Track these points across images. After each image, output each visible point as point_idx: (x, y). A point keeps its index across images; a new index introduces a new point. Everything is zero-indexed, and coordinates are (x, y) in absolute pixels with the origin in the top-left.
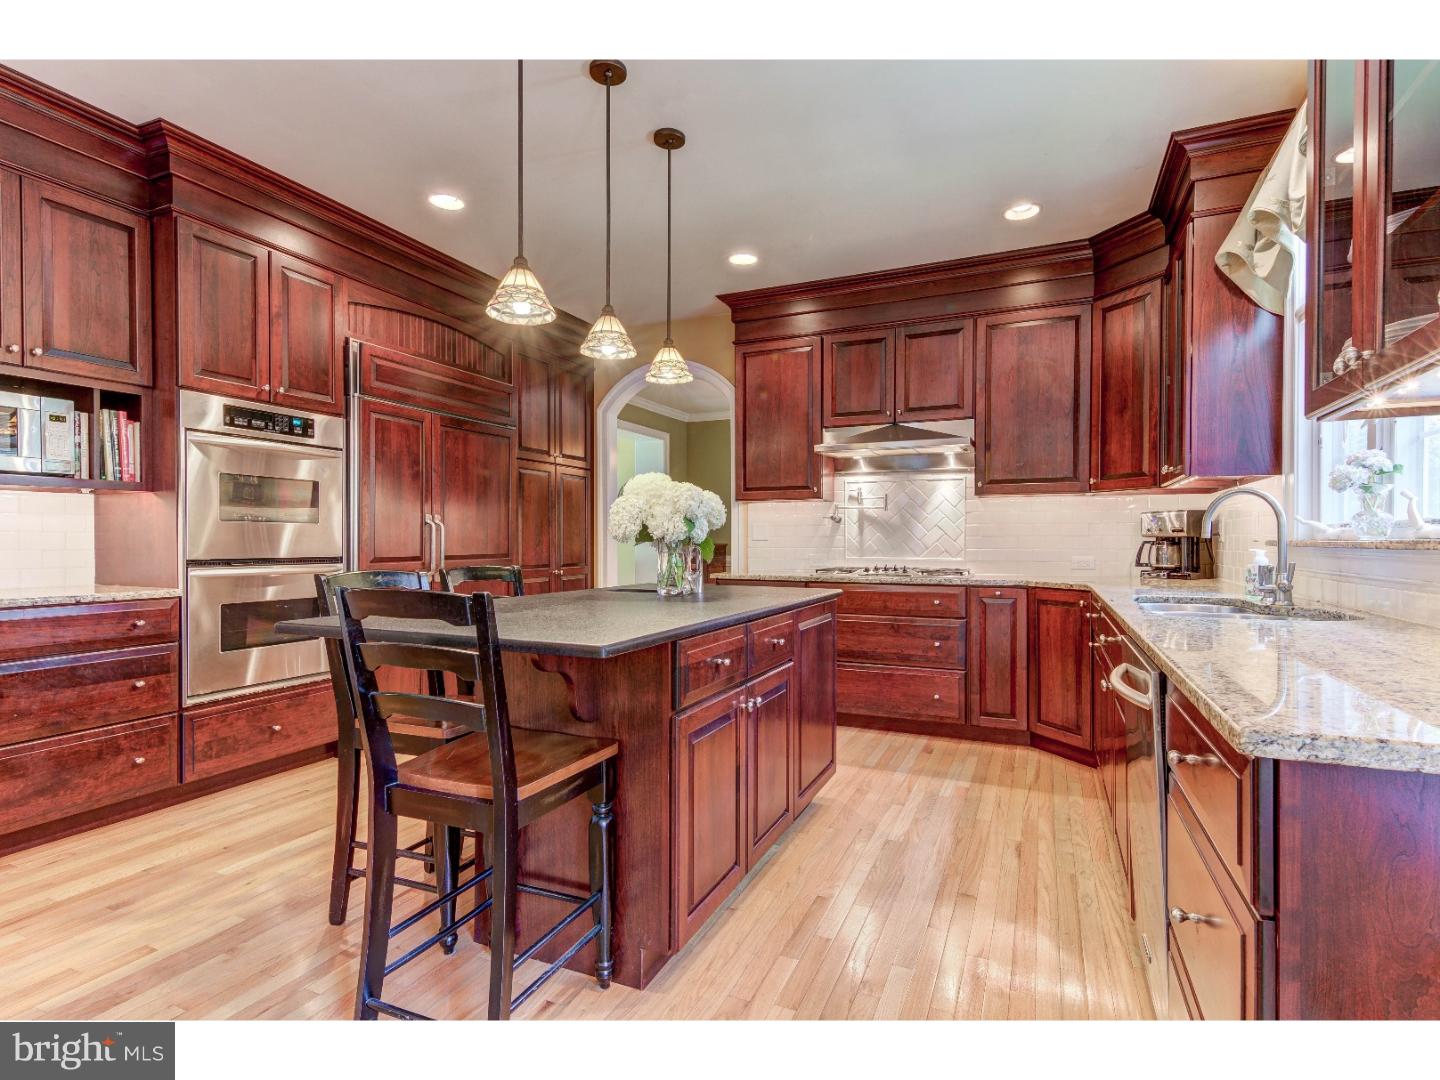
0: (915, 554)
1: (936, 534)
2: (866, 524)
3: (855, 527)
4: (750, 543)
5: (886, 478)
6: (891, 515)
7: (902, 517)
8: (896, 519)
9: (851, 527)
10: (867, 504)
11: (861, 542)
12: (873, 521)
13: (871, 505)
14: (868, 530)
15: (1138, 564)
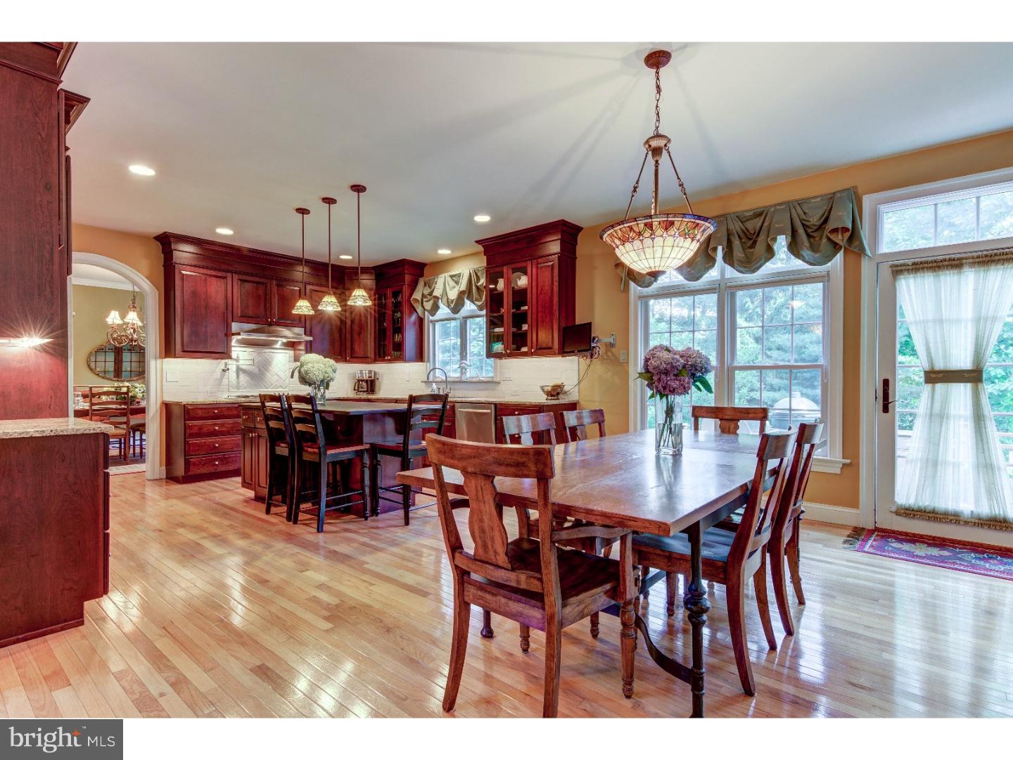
0: (266, 388)
1: (276, 378)
2: (241, 372)
3: (235, 375)
4: (164, 383)
5: (251, 350)
6: (254, 369)
7: (260, 370)
8: (256, 370)
9: (232, 374)
10: (241, 362)
11: (238, 382)
12: (244, 371)
13: (244, 364)
14: (242, 376)
15: (355, 390)
